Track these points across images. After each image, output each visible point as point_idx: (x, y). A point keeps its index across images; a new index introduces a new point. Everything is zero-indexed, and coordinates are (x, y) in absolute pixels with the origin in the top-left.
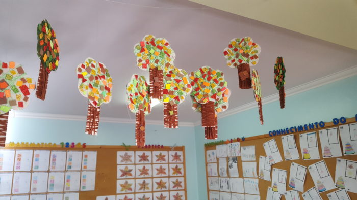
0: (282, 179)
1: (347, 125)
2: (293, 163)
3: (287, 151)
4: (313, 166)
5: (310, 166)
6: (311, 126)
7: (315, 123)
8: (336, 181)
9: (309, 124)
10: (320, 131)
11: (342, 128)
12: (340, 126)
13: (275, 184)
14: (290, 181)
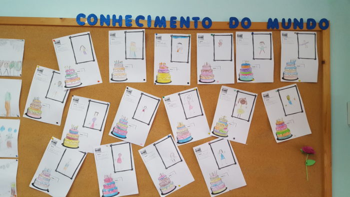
0: (94, 120)
1: (251, 33)
2: (130, 88)
3: (118, 64)
4: (174, 97)
5: (166, 97)
6: (185, 22)
7: (194, 18)
8: (214, 125)
9: (182, 18)
10: (198, 34)
11: (241, 36)
12: (238, 33)
13: (74, 131)
14: (114, 125)
